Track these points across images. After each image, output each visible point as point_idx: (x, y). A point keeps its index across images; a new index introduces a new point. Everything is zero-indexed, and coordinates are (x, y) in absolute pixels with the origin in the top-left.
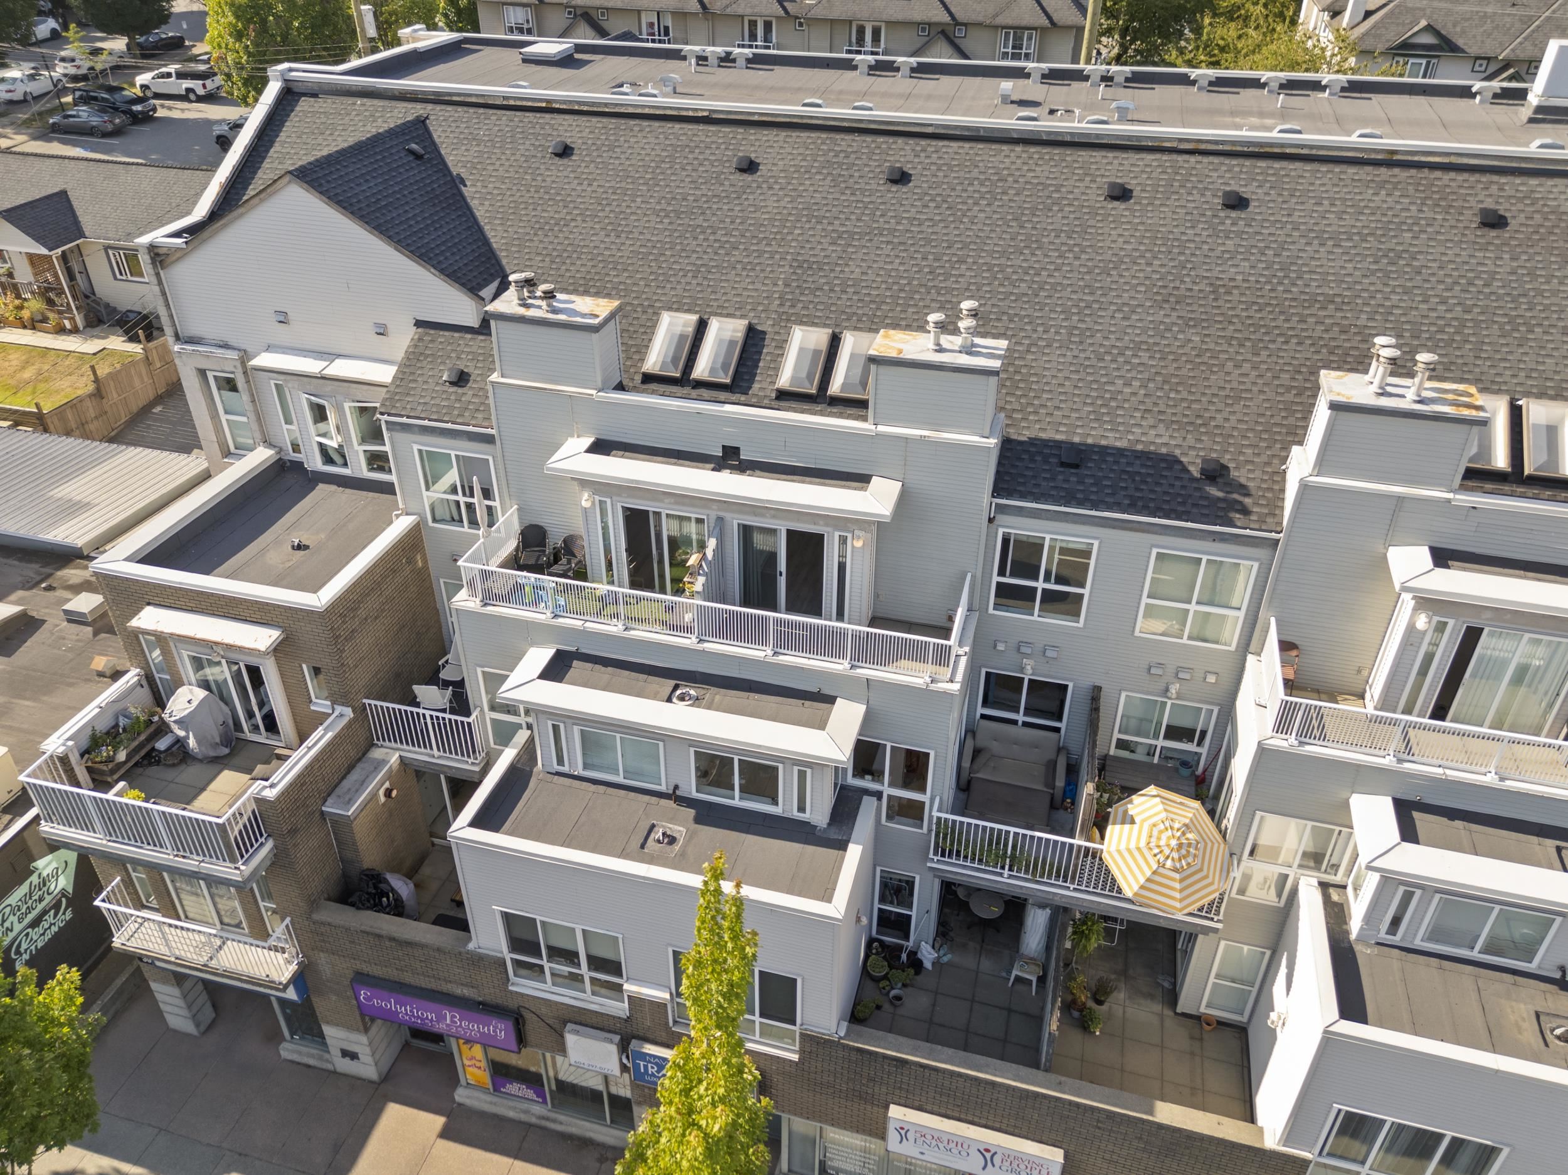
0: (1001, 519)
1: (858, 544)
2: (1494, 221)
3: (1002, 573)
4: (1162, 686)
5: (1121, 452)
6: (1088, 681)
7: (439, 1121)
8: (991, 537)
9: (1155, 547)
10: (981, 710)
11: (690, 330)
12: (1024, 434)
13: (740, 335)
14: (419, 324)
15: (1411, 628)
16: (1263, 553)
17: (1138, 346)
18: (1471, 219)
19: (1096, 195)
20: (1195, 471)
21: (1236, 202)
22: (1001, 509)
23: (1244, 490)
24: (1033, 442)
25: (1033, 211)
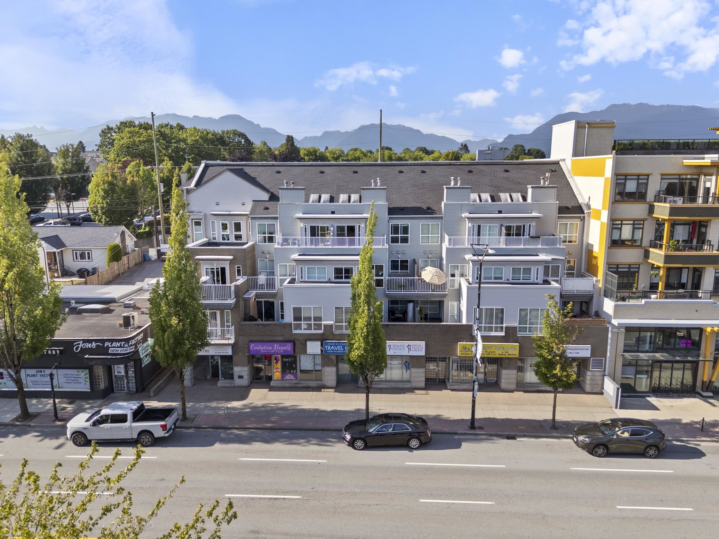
0: (390, 221)
1: (363, 226)
2: (470, 172)
3: (392, 234)
4: (427, 256)
5: (411, 207)
6: (412, 258)
7: (268, 390)
8: (389, 225)
9: (421, 222)
10: (390, 271)
11: (318, 197)
12: (392, 206)
13: (329, 197)
14: (253, 201)
15: (469, 227)
16: (440, 220)
17: (410, 193)
18: (466, 171)
19: (396, 173)
20: (425, 209)
21: (423, 172)
22: (390, 218)
23: (435, 210)
24: (394, 207)
25: (385, 176)
